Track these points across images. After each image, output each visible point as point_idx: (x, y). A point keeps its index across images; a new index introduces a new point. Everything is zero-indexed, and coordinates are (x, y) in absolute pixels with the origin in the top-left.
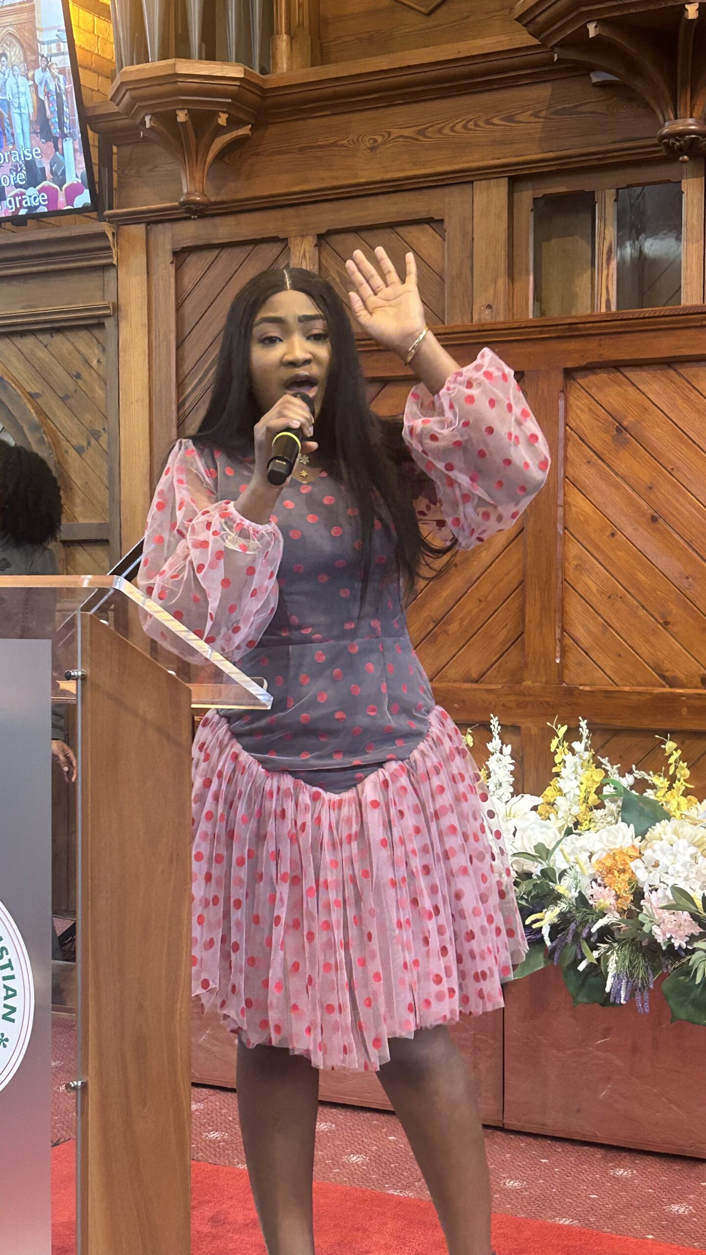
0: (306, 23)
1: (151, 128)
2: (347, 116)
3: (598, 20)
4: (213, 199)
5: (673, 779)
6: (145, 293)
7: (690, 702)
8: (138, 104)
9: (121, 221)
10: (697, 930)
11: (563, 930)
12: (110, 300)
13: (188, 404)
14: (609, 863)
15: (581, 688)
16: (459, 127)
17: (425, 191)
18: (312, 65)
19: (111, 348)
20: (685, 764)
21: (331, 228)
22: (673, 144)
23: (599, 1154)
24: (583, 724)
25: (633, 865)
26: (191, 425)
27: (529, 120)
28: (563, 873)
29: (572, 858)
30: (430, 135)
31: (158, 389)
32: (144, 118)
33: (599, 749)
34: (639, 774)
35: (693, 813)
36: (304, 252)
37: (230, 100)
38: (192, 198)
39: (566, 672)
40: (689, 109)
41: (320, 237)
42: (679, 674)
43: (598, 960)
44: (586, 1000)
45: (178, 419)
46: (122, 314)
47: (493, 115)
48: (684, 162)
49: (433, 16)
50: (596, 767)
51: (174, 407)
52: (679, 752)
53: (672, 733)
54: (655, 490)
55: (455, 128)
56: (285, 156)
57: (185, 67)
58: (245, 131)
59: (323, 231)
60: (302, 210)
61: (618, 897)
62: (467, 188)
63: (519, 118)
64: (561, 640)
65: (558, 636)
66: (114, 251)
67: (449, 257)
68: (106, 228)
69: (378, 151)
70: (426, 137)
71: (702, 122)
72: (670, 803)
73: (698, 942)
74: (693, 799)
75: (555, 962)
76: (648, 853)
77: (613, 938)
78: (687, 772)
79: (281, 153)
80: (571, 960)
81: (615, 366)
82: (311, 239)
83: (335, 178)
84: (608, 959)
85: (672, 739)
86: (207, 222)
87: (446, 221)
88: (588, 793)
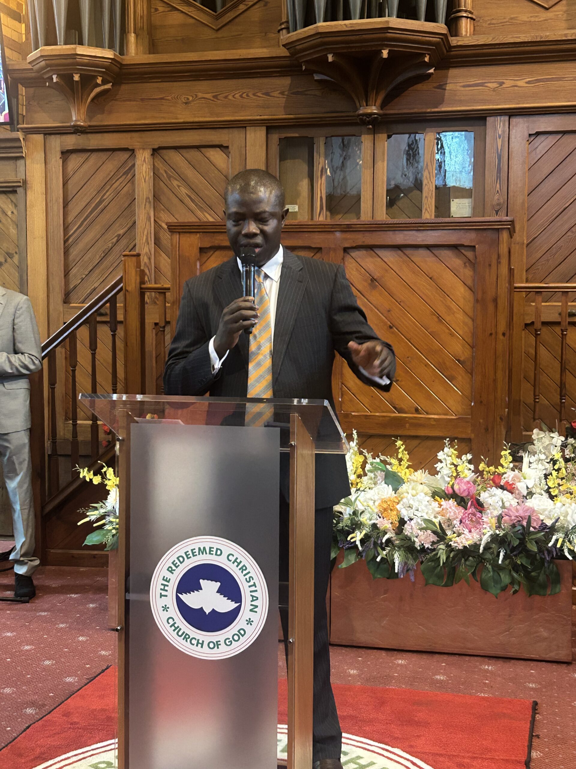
0: (145, 27)
1: (57, 82)
2: (171, 83)
3: (334, 53)
4: (89, 124)
5: (400, 460)
6: (43, 175)
7: (411, 421)
8: (49, 68)
9: (29, 132)
10: (434, 538)
11: (367, 541)
12: (21, 177)
13: (70, 240)
14: (385, 506)
15: (353, 414)
16: (237, 96)
17: (218, 130)
18: (149, 54)
19: (22, 206)
20: (407, 452)
21: (160, 146)
22: (365, 119)
23: (384, 653)
24: (354, 432)
25: (398, 507)
26: (73, 252)
27: (278, 96)
28: (363, 512)
29: (365, 504)
30: (221, 99)
31: (51, 231)
32: (52, 76)
33: (361, 445)
34: (382, 458)
35: (413, 477)
36: (145, 158)
37: (104, 70)
38: (79, 123)
39: (343, 405)
40: (374, 101)
41: (154, 150)
42: (404, 407)
43: (386, 555)
44: (379, 576)
45: (64, 248)
46: (28, 186)
47: (258, 91)
48: (369, 129)
49: (220, 32)
50: (360, 454)
51: (62, 242)
52: (404, 446)
53: (400, 436)
54: (392, 312)
56: (132, 103)
57: (81, 50)
58: (108, 86)
59: (156, 147)
60: (142, 134)
61: (392, 523)
62: (243, 130)
63: (272, 94)
64: (341, 389)
65: (340, 386)
66: (24, 149)
67: (232, 167)
68: (20, 135)
69: (189, 105)
70: (219, 100)
71: (380, 108)
72: (401, 473)
73: (436, 545)
74: (412, 470)
75: (363, 559)
76: (405, 500)
77: (393, 544)
78: (408, 456)
79: (130, 100)
80: (372, 557)
81: (371, 248)
82: (149, 151)
83: (164, 118)
84: (393, 555)
85: (401, 440)
86: (84, 136)
87: (230, 147)
88: (357, 468)
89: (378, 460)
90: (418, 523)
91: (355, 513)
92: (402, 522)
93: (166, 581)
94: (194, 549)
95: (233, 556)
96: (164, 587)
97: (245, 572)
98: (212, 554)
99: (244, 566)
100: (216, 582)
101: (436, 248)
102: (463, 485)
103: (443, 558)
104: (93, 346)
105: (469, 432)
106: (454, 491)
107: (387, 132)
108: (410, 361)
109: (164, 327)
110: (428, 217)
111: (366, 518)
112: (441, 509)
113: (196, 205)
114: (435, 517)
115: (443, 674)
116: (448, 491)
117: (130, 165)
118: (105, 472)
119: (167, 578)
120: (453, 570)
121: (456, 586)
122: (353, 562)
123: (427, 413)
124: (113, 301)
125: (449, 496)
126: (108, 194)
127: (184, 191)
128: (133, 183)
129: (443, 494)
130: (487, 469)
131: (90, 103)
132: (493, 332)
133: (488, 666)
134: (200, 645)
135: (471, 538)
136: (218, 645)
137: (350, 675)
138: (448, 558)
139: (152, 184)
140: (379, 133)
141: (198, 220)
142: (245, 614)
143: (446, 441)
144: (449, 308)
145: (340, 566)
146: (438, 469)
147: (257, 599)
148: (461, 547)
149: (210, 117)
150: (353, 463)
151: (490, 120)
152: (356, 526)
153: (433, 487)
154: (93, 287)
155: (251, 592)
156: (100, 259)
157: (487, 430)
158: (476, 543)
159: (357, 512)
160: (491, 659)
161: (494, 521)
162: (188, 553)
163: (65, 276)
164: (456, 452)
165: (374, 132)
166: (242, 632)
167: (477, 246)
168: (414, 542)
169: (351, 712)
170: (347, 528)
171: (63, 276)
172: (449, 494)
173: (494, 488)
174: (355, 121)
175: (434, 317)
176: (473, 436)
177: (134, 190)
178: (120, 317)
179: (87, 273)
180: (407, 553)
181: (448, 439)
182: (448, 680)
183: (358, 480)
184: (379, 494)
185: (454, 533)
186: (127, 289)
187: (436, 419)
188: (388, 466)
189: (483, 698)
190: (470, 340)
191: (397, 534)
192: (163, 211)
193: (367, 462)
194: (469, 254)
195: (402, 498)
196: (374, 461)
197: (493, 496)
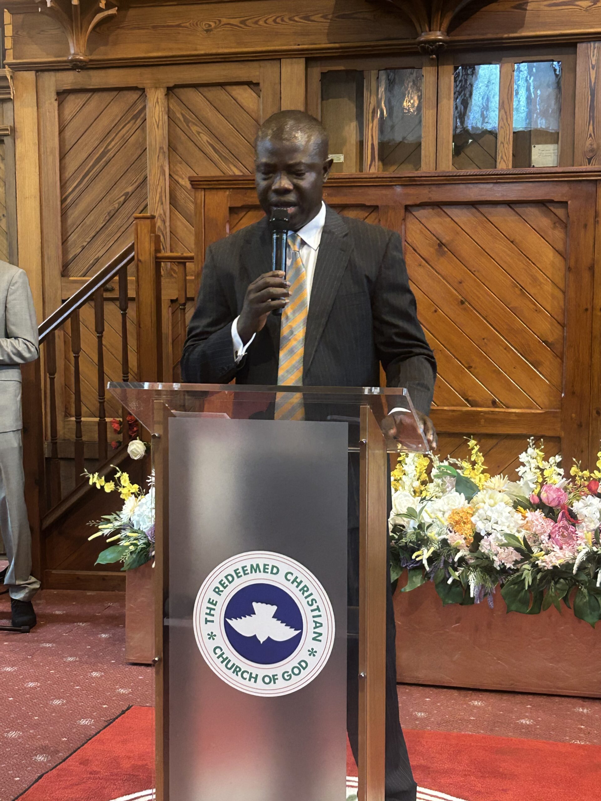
1: (51, 7)
2: (189, 6)
4: (90, 57)
5: (474, 463)
6: (36, 121)
7: (487, 416)
9: (16, 68)
10: (517, 556)
11: (436, 560)
12: (8, 123)
13: (69, 200)
14: (457, 518)
16: (270, 21)
17: (246, 63)
19: (9, 159)
20: (481, 454)
21: (177, 83)
22: (428, 47)
23: (455, 693)
25: (473, 519)
26: (71, 215)
27: (319, 20)
28: (431, 525)
29: (433, 515)
30: (249, 25)
31: (46, 189)
34: (452, 460)
35: (489, 484)
36: (158, 99)
38: (78, 57)
40: (438, 25)
41: (169, 89)
42: (478, 399)
43: (459, 577)
44: (450, 602)
45: (62, 210)
46: (17, 134)
47: (295, 14)
48: (433, 59)
50: (424, 457)
51: (59, 203)
52: (478, 446)
53: (474, 435)
54: (463, 284)
55: (267, 22)
56: (143, 31)
58: (113, 11)
59: (171, 85)
60: (155, 69)
61: (465, 539)
62: (277, 63)
63: (313, 18)
66: (11, 89)
67: (264, 109)
68: (7, 72)
69: (212, 33)
70: (246, 25)
71: (446, 34)
72: (475, 478)
73: (520, 565)
74: (488, 475)
75: (431, 580)
76: (481, 511)
77: (467, 564)
78: (483, 459)
79: (139, 28)
80: (442, 578)
81: (438, 205)
82: (162, 90)
83: (180, 49)
84: (467, 577)
85: (473, 439)
86: (84, 73)
87: (261, 85)
88: (421, 473)
89: (446, 463)
90: (498, 538)
91: (420, 526)
92: (478, 537)
93: (212, 603)
94: (246, 566)
95: (292, 574)
96: (210, 611)
97: (306, 594)
98: (268, 572)
99: (305, 586)
100: (272, 605)
101: (518, 205)
102: (552, 492)
103: (529, 580)
104: (100, 329)
105: (559, 429)
106: (540, 500)
107: (453, 64)
108: (486, 343)
109: (184, 304)
110: (505, 167)
111: (434, 532)
112: (525, 522)
113: (220, 156)
114: (518, 531)
115: (530, 718)
116: (533, 499)
117: (140, 107)
118: (119, 478)
119: (213, 601)
120: (542, 594)
121: (544, 614)
122: (419, 585)
123: (508, 407)
124: (123, 272)
125: (535, 506)
126: (113, 143)
127: (205, 138)
128: (144, 130)
129: (527, 503)
130: (580, 474)
131: (91, 32)
132: (589, 307)
133: (583, 709)
134: (253, 680)
135: (562, 556)
136: (274, 680)
137: (417, 719)
138: (534, 579)
139: (166, 132)
140: (444, 65)
141: (222, 175)
142: (306, 642)
143: (530, 441)
144: (535, 280)
145: (403, 590)
146: (520, 474)
147: (321, 625)
148: (550, 567)
149: (237, 48)
150: (416, 467)
151: (581, 47)
152: (422, 542)
153: (516, 496)
154: (96, 257)
155: (314, 617)
156: (104, 224)
157: (580, 426)
158: (568, 563)
159: (423, 526)
160: (587, 700)
161: (590, 535)
162: (238, 572)
163: (63, 243)
164: (542, 454)
165: (438, 63)
166: (304, 664)
167: (569, 202)
168: (493, 561)
169: (423, 762)
170: (411, 545)
171: (60, 244)
172: (534, 504)
173: (590, 496)
174: (415, 50)
175: (517, 289)
176: (563, 434)
177: (145, 139)
178: (131, 293)
179: (88, 240)
180: (484, 574)
181: (532, 438)
182: (535, 725)
183: (423, 488)
184: (449, 504)
185: (541, 550)
186: (140, 258)
187: (518, 413)
188: (458, 471)
189: (579, 746)
190: (560, 318)
191: (471, 551)
192: (181, 163)
193: (433, 467)
194: (560, 212)
195: (477, 509)
196: (441, 464)
197: (589, 506)
